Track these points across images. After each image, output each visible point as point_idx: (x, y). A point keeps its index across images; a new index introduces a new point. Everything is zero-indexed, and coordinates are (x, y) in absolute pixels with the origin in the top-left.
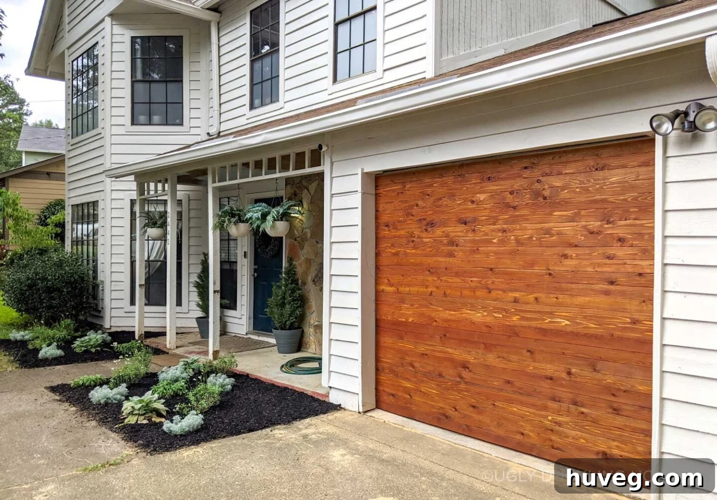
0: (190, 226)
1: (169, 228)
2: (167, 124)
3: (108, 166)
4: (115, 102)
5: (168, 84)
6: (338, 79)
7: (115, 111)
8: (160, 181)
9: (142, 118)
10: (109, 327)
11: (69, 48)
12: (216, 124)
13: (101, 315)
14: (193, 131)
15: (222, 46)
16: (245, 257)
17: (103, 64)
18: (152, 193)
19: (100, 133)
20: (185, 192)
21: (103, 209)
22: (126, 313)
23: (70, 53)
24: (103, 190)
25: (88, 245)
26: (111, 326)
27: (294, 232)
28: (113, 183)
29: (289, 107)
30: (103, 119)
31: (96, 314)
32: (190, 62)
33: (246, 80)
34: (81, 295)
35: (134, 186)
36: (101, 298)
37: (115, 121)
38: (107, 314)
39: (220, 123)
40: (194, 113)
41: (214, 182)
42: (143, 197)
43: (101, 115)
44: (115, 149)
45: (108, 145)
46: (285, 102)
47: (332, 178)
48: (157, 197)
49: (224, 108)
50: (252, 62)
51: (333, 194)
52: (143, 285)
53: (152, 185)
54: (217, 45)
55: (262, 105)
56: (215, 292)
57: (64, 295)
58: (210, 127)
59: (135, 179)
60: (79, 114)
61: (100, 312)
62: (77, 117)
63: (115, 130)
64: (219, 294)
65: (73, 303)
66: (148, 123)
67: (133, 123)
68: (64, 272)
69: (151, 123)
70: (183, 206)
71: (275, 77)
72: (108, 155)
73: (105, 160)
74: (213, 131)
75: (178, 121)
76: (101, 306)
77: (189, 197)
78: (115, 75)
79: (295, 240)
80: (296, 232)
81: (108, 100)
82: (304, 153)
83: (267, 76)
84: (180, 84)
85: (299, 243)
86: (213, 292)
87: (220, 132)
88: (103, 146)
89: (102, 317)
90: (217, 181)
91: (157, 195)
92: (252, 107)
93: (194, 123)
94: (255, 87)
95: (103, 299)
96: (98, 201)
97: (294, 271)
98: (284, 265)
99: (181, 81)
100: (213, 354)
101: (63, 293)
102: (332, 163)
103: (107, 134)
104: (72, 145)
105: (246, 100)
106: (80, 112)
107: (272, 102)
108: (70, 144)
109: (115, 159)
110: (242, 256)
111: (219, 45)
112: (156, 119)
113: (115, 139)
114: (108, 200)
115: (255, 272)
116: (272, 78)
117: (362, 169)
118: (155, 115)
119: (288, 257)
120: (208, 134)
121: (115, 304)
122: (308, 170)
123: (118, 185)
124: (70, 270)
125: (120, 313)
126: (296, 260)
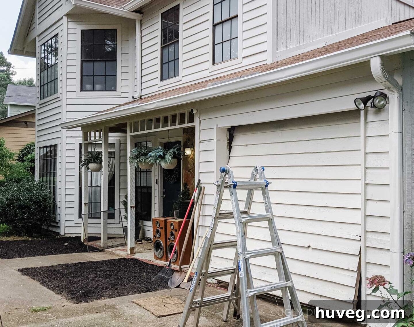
0: (121, 162)
1: (103, 163)
2: (105, 90)
3: (64, 120)
4: (70, 76)
5: (107, 63)
6: (216, 62)
7: (70, 82)
8: (98, 131)
9: (88, 87)
10: (64, 234)
11: (39, 36)
12: (139, 90)
13: (58, 226)
14: (123, 95)
15: (143, 36)
16: (157, 184)
17: (62, 49)
18: (93, 139)
19: (59, 97)
20: (116, 138)
21: (61, 150)
22: (76, 224)
23: (40, 40)
24: (61, 137)
25: (50, 176)
26: (65, 233)
27: (188, 166)
28: (67, 132)
29: (185, 80)
30: (61, 87)
31: (55, 225)
32: (122, 47)
33: (158, 61)
34: (44, 210)
35: (81, 134)
36: (58, 213)
37: (69, 88)
38: (62, 225)
39: (142, 89)
40: (124, 83)
41: (131, 132)
42: (87, 142)
43: (60, 84)
44: (69, 108)
45: (64, 105)
46: (183, 77)
47: (200, 131)
48: (96, 142)
49: (144, 79)
50: (162, 48)
51: (200, 141)
52: (87, 203)
53: (93, 133)
54: (140, 36)
55: (168, 78)
56: (131, 207)
57: (32, 210)
58: (135, 92)
59: (81, 129)
60: (45, 83)
61: (57, 223)
62: (44, 85)
63: (70, 95)
64: (134, 208)
65: (38, 217)
66: (93, 90)
67: (82, 90)
68: (32, 195)
69: (94, 90)
70: (116, 148)
71: (176, 59)
72: (64, 112)
73: (62, 116)
74: (137, 95)
75: (113, 88)
76: (58, 219)
77: (120, 141)
78: (69, 57)
79: (189, 171)
80: (189, 166)
81: (64, 74)
82: (185, 114)
83: (172, 58)
84: (114, 63)
85: (191, 173)
86: (130, 207)
87: (141, 96)
88: (61, 106)
89: (59, 227)
90: (133, 131)
91: (95, 140)
92: (162, 79)
93: (124, 89)
94: (164, 66)
95: (59, 214)
96: (57, 144)
97: (188, 193)
98: (181, 189)
99: (116, 60)
100: (130, 250)
101: (32, 209)
102: (200, 121)
103: (63, 97)
104: (40, 105)
105: (158, 74)
106: (46, 82)
107: (175, 76)
108: (39, 104)
109: (69, 115)
110: (155, 183)
111: (141, 36)
112: (98, 87)
113: (69, 101)
114: (64, 144)
115: (163, 194)
116: (174, 60)
117: (217, 125)
118: (97, 84)
119: (184, 183)
120: (133, 97)
121: (68, 217)
122: (187, 125)
123: (70, 133)
124: (37, 193)
125: (72, 224)
126: (189, 185)
